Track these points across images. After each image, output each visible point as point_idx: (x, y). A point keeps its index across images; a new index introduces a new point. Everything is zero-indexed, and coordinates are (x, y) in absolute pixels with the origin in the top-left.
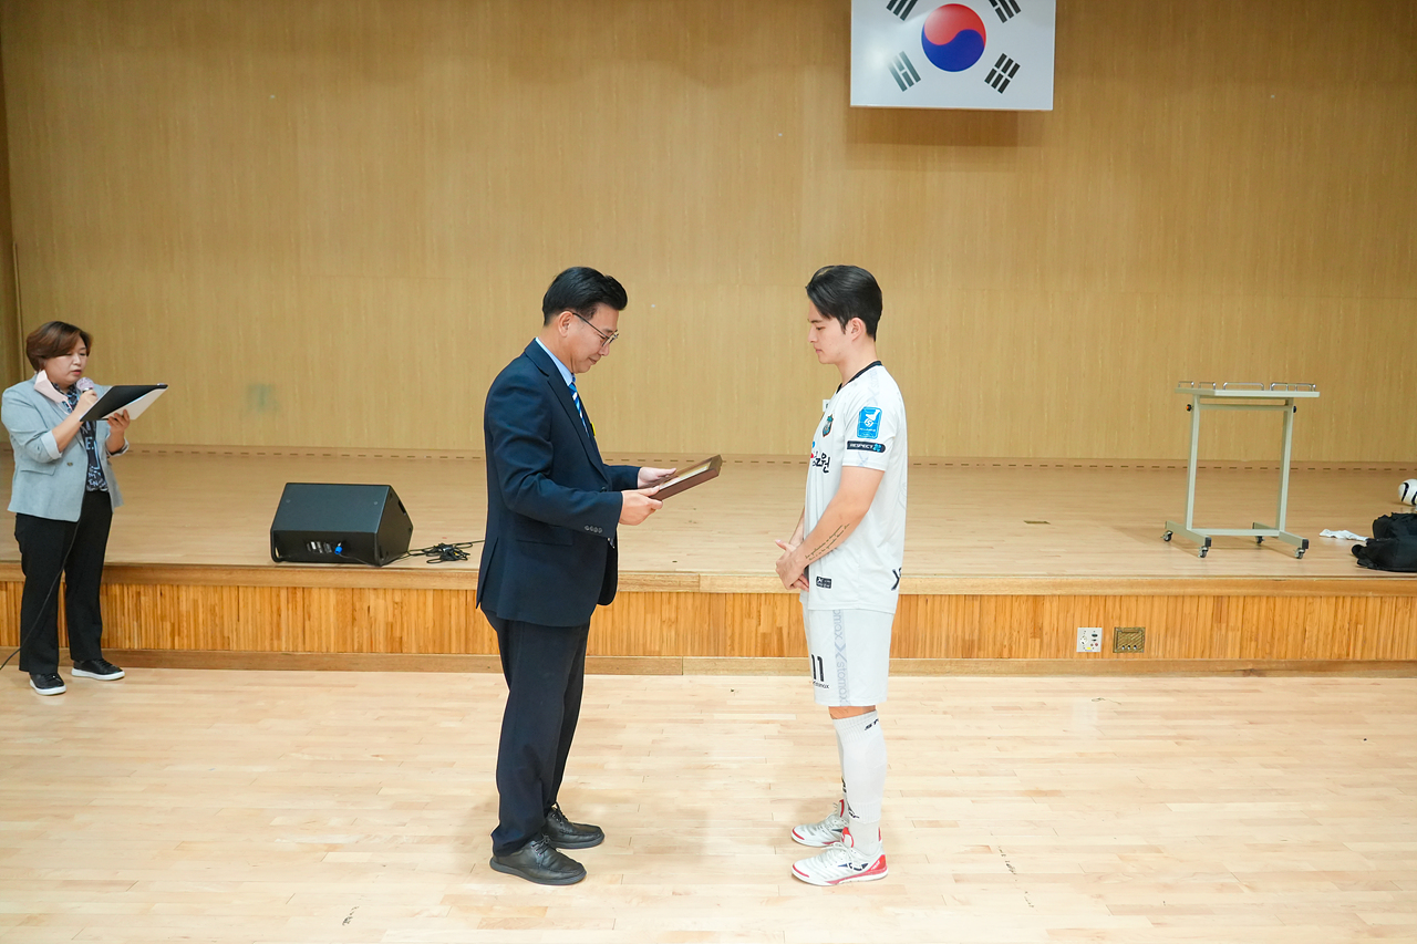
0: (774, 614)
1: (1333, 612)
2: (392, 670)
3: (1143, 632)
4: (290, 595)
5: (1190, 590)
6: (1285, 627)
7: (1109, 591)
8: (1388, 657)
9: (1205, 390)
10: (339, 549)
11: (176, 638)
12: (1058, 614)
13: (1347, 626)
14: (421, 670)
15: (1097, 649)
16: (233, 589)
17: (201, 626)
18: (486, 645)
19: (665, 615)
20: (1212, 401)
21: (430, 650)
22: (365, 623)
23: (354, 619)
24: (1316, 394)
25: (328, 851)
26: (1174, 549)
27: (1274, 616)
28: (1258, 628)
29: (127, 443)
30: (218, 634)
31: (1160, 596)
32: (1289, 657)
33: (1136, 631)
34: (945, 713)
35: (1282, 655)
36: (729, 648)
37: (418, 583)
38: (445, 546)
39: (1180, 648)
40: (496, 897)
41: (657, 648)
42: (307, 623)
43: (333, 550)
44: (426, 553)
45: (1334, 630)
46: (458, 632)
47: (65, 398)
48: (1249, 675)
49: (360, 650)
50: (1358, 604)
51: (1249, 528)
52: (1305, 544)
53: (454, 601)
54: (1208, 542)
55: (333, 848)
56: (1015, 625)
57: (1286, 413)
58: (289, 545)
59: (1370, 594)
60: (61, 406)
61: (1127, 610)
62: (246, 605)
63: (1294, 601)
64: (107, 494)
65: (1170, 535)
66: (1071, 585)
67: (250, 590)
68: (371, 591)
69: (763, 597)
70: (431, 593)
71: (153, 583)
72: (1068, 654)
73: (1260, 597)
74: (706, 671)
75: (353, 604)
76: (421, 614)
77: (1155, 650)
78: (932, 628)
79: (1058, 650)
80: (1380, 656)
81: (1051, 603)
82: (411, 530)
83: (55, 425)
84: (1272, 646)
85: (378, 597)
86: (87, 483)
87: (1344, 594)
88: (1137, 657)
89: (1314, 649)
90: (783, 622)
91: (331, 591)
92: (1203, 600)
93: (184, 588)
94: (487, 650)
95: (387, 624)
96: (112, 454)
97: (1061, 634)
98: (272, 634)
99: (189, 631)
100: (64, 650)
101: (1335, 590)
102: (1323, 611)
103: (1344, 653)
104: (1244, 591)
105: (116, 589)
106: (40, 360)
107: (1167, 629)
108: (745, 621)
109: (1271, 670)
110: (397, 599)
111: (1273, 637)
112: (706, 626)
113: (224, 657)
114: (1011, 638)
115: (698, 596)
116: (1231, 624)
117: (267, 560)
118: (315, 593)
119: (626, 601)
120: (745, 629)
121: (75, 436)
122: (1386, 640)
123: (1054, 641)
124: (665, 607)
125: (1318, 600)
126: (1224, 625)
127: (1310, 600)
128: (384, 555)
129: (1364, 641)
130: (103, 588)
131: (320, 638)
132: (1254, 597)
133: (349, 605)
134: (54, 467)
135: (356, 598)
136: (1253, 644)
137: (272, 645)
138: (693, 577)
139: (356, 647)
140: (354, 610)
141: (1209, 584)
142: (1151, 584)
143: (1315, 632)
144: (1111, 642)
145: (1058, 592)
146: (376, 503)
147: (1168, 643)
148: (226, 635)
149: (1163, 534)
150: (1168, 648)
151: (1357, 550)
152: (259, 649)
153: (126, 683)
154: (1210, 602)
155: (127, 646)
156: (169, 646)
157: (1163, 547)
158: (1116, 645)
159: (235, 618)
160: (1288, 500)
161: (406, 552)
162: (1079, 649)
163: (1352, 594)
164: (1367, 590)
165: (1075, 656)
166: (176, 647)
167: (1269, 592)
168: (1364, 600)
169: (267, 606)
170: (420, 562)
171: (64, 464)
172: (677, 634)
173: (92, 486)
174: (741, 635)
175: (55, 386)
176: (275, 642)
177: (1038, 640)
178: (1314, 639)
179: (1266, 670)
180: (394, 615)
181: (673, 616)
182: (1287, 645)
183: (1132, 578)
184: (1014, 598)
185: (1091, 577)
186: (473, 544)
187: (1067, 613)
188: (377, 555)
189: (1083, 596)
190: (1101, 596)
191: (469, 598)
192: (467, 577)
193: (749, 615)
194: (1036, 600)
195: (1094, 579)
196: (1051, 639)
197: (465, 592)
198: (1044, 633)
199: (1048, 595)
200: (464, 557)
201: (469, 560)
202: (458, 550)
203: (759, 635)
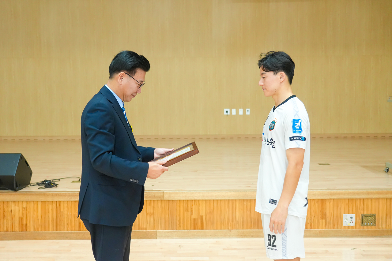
0: (199, 210)
2: (22, 239)
3: (375, 216)
7: (357, 197)
12: (333, 207)
14: (36, 239)
15: (353, 224)
18: (65, 227)
21: (40, 229)
22: (9, 218)
23: (4, 216)
26: (390, 176)
31: (383, 199)
33: (372, 216)
36: (178, 226)
37: (34, 198)
38: (47, 181)
41: (145, 227)
44: (38, 184)
46: (53, 221)
49: (7, 230)
53: (50, 206)
56: (313, 213)
61: (367, 205)
65: (388, 170)
66: (339, 194)
68: (13, 203)
69: (193, 202)
70: (40, 203)
72: (339, 227)
74: (168, 237)
75: (4, 209)
76: (35, 213)
77: (381, 225)
79: (334, 225)
81: (330, 203)
85: (15, 205)
88: (373, 228)
90: (203, 213)
94: (66, 229)
95: (20, 218)
97: (335, 217)
107: (387, 214)
108: (186, 213)
110: (24, 206)
112: (167, 216)
114: (311, 219)
115: (163, 202)
120: (186, 218)
123: (332, 221)
124: (148, 207)
128: (18, 185)
133: (2, 209)
135: (5, 206)
138: (161, 193)
139: (5, 229)
140: (4, 212)
142: (378, 193)
144: (360, 221)
145: (333, 197)
146: (14, 162)
147: (388, 221)
149: (384, 169)
150: (388, 223)
157: (385, 175)
158: (362, 222)
161: (29, 184)
162: (344, 224)
165: (343, 228)
170: (35, 189)
172: (154, 219)
174: (184, 220)
177: (324, 221)
180: (23, 214)
181: (152, 211)
183: (368, 190)
184: (312, 200)
185: (348, 190)
186: (61, 180)
187: (338, 207)
188: (15, 186)
189: (345, 199)
190: (354, 199)
191: (58, 205)
192: (56, 195)
193: (187, 210)
194: (323, 201)
195: (350, 191)
196: (330, 220)
197: (56, 202)
198: (327, 217)
199: (328, 199)
200: (55, 186)
201: (58, 187)
202: (53, 183)
203: (192, 220)
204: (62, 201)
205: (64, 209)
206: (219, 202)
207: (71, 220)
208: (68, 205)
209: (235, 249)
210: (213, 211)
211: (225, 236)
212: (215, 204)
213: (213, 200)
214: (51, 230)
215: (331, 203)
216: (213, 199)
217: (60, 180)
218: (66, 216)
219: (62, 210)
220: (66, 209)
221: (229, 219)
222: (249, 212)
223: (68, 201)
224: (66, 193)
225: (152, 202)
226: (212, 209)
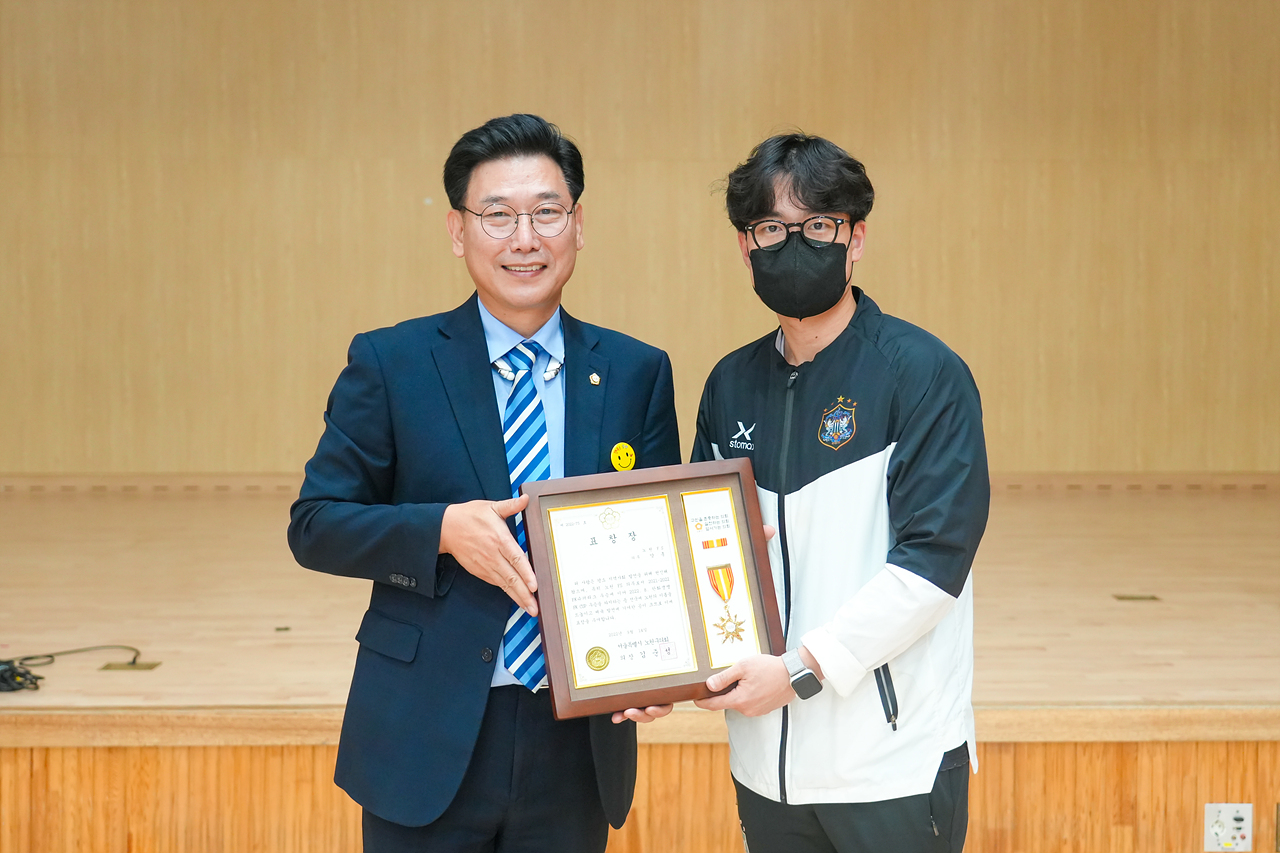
7: (1262, 734)
12: (1166, 776)
15: (1245, 846)
46: (16, 828)
53: (7, 768)
56: (1084, 801)
66: (1189, 721)
79: (1169, 849)
81: (1151, 757)
97: (1172, 817)
114: (1075, 825)
123: (1159, 833)
144: (1272, 832)
145: (1164, 736)
162: (1209, 845)
177: (1128, 830)
184: (1079, 749)
185: (1226, 707)
186: (56, 658)
187: (1184, 774)
189: (1212, 743)
190: (1248, 742)
191: (37, 765)
192: (31, 722)
194: (1123, 752)
195: (1233, 710)
196: (1154, 829)
197: (28, 754)
198: (1141, 814)
199: (1147, 743)
200: (32, 683)
201: (42, 689)
202: (21, 670)
204: (55, 749)
205: (63, 779)
206: (705, 752)
207: (92, 829)
208: (79, 763)
210: (679, 791)
212: (689, 762)
213: (682, 746)
215: (1159, 759)
216: (680, 741)
217: (52, 661)
218: (70, 809)
219: (55, 785)
220: (72, 779)
223: (79, 749)
224: (71, 716)
226: (675, 780)
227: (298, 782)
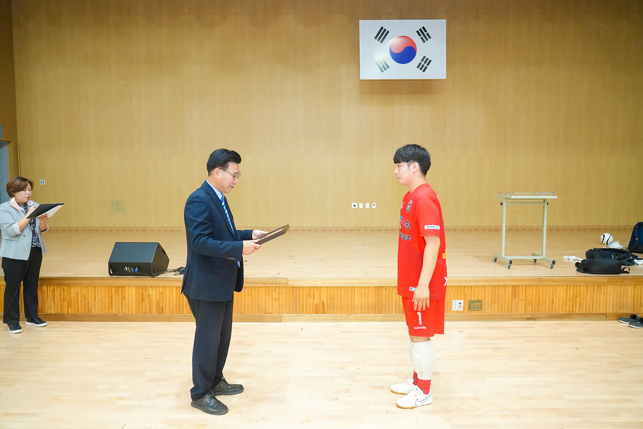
0: (320, 296)
1: (565, 291)
2: (159, 321)
3: (481, 302)
4: (116, 290)
5: (501, 283)
6: (544, 299)
7: (466, 284)
8: (591, 312)
9: (508, 196)
10: (136, 270)
11: (69, 308)
13: (572, 298)
14: (171, 321)
15: (462, 309)
16: (93, 288)
17: (80, 303)
19: (274, 296)
20: (510, 201)
22: (147, 301)
23: (143, 300)
24: (556, 197)
25: (118, 400)
26: (498, 265)
27: (539, 294)
28: (532, 300)
29: (48, 227)
30: (87, 307)
31: (488, 286)
32: (547, 312)
33: (478, 301)
34: (393, 338)
35: (544, 311)
36: (301, 310)
37: (170, 284)
38: (182, 268)
39: (498, 308)
40: (185, 420)
41: (271, 311)
42: (123, 301)
43: (134, 270)
44: (175, 271)
45: (566, 300)
47: (23, 209)
48: (529, 320)
49: (146, 313)
50: (577, 288)
51: (530, 255)
52: (554, 263)
54: (511, 262)
55: (120, 398)
57: (544, 205)
58: (116, 269)
59: (582, 284)
60: (21, 212)
61: (474, 292)
62: (98, 294)
63: (548, 288)
64: (40, 248)
65: (496, 259)
67: (100, 288)
68: (150, 288)
69: (316, 288)
70: (175, 288)
71: (60, 285)
72: (449, 312)
73: (533, 286)
74: (292, 321)
75: (143, 293)
76: (171, 297)
77: (487, 310)
78: (389, 301)
80: (587, 311)
82: (168, 261)
83: (18, 221)
84: (539, 307)
85: (153, 290)
86: (32, 244)
87: (570, 284)
88: (480, 313)
89: (557, 308)
90: (324, 299)
91: (133, 288)
92: (507, 288)
93: (73, 287)
95: (157, 301)
96: (42, 231)
98: (109, 306)
99: (74, 305)
100: (22, 314)
101: (567, 283)
102: (561, 292)
103: (571, 310)
104: (525, 283)
105: (45, 288)
106: (13, 193)
107: (492, 301)
108: (308, 298)
109: (539, 318)
110: (161, 291)
111: (539, 303)
112: (291, 301)
113: (89, 316)
115: (288, 288)
116: (520, 298)
117: (108, 275)
118: (127, 289)
119: (257, 290)
120: (308, 303)
121: (27, 225)
122: (589, 304)
124: (274, 293)
125: (559, 287)
126: (517, 298)
127: (555, 287)
128: (156, 272)
129: (580, 305)
130: (39, 288)
131: (129, 308)
132: (530, 286)
133: (141, 293)
134: (17, 238)
135: (144, 290)
136: (530, 306)
137: (109, 311)
138: (285, 280)
139: (144, 312)
140: (143, 296)
141: (509, 280)
142: (484, 281)
143: (558, 301)
144: (468, 306)
146: (152, 250)
147: (493, 306)
148: (90, 307)
149: (493, 258)
150: (493, 308)
151: (577, 264)
152: (104, 313)
153: (48, 328)
154: (511, 288)
155: (49, 312)
156: (66, 312)
157: (493, 264)
158: (470, 307)
159: (94, 299)
160: (546, 243)
161: (166, 270)
162: (453, 309)
163: (574, 284)
164: (580, 282)
165: (452, 312)
166: (70, 312)
167: (536, 283)
168: (579, 287)
169: (107, 294)
170: (171, 275)
171: (22, 237)
172: (279, 305)
173: (34, 245)
174: (306, 305)
175: (18, 204)
176: (110, 310)
178: (557, 304)
179: (537, 318)
180: (160, 298)
181: (277, 297)
182: (545, 307)
183: (475, 278)
185: (457, 278)
188: (152, 272)
189: (454, 287)
190: (462, 286)
193: (310, 296)
195: (459, 279)
203: (314, 305)
206: (339, 289)
209: (352, 332)
210: (334, 297)
211: (344, 320)
212: (336, 291)
214: (185, 312)
216: (334, 286)
221: (348, 304)
222: (366, 298)
225: (278, 288)
226: (333, 295)
227: (248, 295)
